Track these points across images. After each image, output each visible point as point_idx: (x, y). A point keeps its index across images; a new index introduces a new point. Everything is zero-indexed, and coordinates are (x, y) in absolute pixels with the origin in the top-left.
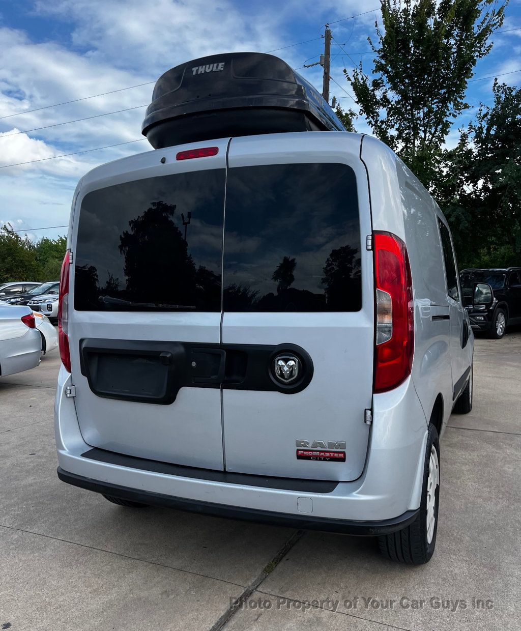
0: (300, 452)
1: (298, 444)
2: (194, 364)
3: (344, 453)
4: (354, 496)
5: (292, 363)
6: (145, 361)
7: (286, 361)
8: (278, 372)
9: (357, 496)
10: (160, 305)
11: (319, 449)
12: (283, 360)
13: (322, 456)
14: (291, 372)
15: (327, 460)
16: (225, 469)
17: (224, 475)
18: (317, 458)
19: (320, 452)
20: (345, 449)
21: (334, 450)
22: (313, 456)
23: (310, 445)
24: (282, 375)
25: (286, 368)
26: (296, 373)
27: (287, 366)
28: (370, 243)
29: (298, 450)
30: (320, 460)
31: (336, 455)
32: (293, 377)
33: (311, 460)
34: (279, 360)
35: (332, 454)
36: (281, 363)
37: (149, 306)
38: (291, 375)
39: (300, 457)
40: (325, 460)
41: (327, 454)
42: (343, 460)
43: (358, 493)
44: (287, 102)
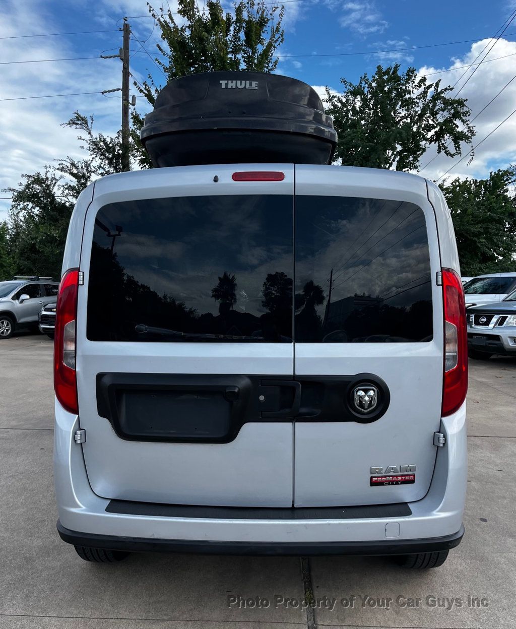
0: (374, 479)
1: (372, 471)
2: (262, 398)
3: (414, 475)
4: (434, 515)
5: (371, 393)
6: (196, 397)
7: (366, 391)
8: (357, 402)
9: (438, 515)
10: (222, 336)
11: (392, 474)
12: (363, 390)
13: (395, 481)
14: (371, 402)
15: (398, 484)
16: (293, 505)
17: (293, 512)
18: (389, 483)
19: (393, 476)
20: (415, 471)
21: (406, 473)
22: (386, 481)
23: (383, 471)
24: (361, 405)
25: (367, 398)
26: (375, 403)
27: (366, 396)
28: (440, 279)
29: (372, 478)
30: (393, 484)
31: (407, 478)
32: (372, 406)
33: (384, 485)
34: (359, 390)
35: (403, 478)
36: (362, 393)
37: (208, 337)
38: (370, 405)
39: (373, 484)
40: (397, 483)
41: (400, 478)
42: (412, 482)
43: (439, 511)
44: (306, 128)
